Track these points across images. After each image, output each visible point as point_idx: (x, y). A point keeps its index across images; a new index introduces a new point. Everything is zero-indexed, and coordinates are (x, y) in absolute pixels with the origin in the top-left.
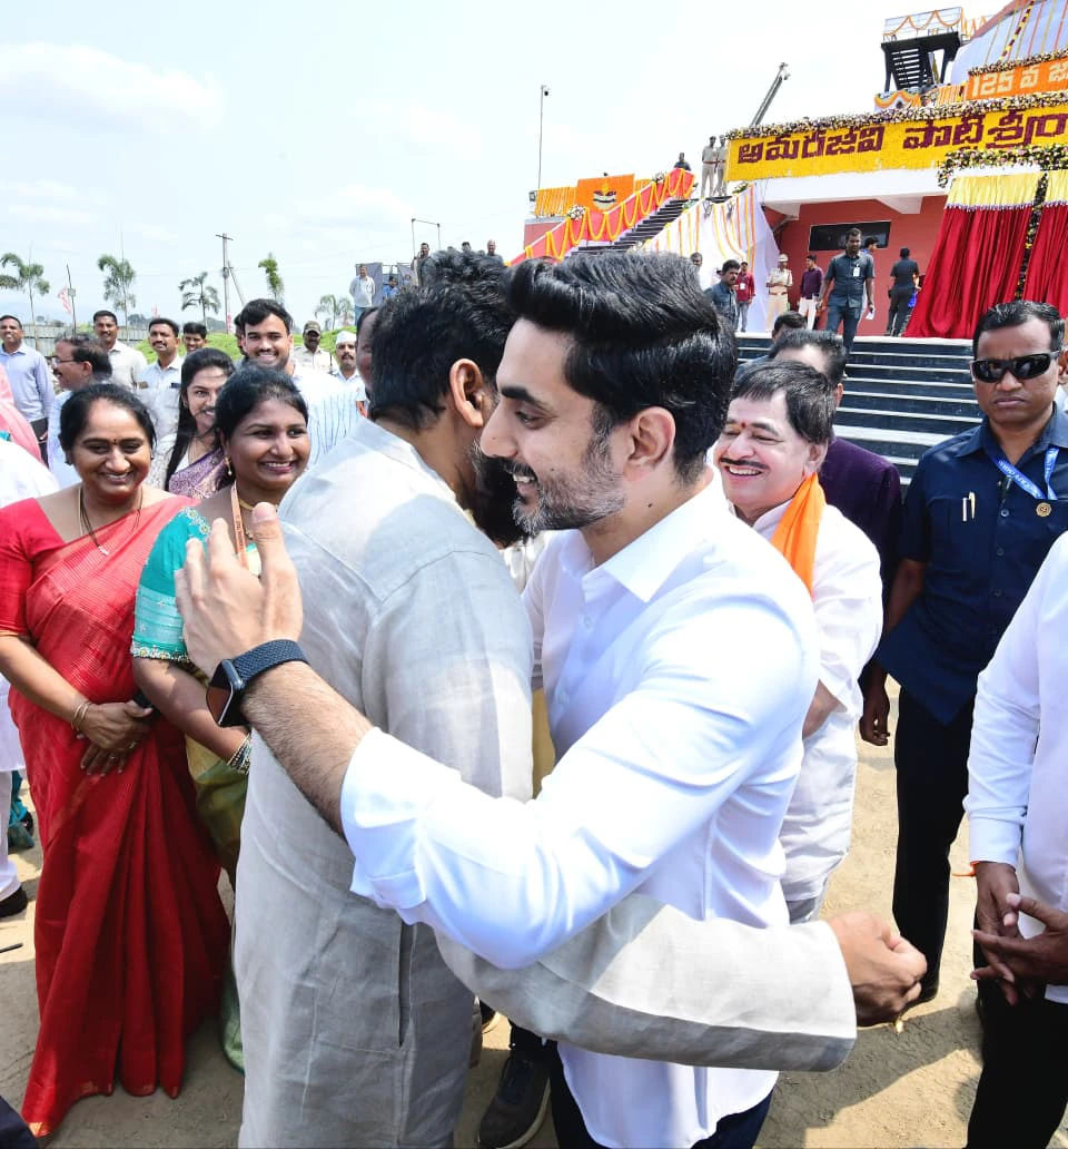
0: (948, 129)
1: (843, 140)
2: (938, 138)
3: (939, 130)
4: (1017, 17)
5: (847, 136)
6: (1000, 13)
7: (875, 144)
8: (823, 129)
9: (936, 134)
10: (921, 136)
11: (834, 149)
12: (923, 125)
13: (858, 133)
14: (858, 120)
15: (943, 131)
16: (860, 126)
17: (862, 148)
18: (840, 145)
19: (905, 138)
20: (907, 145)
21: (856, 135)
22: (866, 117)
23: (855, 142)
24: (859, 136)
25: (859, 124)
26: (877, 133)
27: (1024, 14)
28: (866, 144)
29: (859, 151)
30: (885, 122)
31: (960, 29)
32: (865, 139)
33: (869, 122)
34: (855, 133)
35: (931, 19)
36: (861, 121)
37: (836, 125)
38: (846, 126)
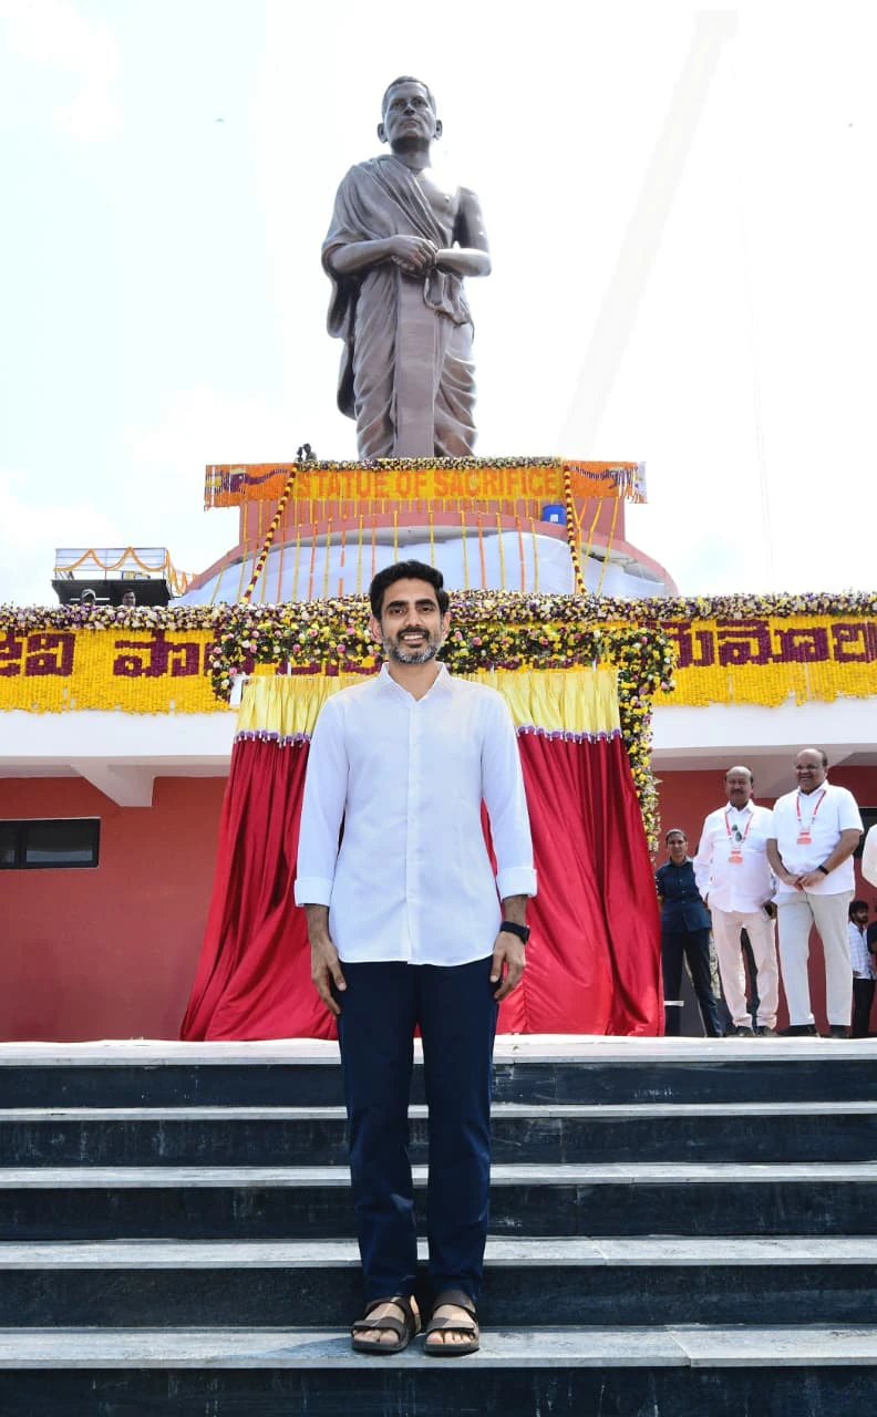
0: (192, 649)
2: (177, 662)
3: (177, 649)
4: (249, 566)
5: (2, 645)
6: (223, 559)
7: (59, 663)
9: (172, 655)
10: (145, 656)
12: (147, 638)
13: (24, 641)
14: (20, 617)
15: (184, 651)
16: (28, 629)
17: (33, 669)
19: (116, 658)
20: (120, 668)
21: (21, 644)
22: (36, 614)
23: (18, 656)
24: (25, 646)
25: (23, 625)
26: (61, 644)
27: (259, 562)
28: (41, 662)
29: (28, 674)
30: (74, 626)
31: (166, 578)
32: (38, 652)
33: (42, 622)
34: (17, 640)
35: (124, 557)
36: (27, 620)
38: (0, 627)
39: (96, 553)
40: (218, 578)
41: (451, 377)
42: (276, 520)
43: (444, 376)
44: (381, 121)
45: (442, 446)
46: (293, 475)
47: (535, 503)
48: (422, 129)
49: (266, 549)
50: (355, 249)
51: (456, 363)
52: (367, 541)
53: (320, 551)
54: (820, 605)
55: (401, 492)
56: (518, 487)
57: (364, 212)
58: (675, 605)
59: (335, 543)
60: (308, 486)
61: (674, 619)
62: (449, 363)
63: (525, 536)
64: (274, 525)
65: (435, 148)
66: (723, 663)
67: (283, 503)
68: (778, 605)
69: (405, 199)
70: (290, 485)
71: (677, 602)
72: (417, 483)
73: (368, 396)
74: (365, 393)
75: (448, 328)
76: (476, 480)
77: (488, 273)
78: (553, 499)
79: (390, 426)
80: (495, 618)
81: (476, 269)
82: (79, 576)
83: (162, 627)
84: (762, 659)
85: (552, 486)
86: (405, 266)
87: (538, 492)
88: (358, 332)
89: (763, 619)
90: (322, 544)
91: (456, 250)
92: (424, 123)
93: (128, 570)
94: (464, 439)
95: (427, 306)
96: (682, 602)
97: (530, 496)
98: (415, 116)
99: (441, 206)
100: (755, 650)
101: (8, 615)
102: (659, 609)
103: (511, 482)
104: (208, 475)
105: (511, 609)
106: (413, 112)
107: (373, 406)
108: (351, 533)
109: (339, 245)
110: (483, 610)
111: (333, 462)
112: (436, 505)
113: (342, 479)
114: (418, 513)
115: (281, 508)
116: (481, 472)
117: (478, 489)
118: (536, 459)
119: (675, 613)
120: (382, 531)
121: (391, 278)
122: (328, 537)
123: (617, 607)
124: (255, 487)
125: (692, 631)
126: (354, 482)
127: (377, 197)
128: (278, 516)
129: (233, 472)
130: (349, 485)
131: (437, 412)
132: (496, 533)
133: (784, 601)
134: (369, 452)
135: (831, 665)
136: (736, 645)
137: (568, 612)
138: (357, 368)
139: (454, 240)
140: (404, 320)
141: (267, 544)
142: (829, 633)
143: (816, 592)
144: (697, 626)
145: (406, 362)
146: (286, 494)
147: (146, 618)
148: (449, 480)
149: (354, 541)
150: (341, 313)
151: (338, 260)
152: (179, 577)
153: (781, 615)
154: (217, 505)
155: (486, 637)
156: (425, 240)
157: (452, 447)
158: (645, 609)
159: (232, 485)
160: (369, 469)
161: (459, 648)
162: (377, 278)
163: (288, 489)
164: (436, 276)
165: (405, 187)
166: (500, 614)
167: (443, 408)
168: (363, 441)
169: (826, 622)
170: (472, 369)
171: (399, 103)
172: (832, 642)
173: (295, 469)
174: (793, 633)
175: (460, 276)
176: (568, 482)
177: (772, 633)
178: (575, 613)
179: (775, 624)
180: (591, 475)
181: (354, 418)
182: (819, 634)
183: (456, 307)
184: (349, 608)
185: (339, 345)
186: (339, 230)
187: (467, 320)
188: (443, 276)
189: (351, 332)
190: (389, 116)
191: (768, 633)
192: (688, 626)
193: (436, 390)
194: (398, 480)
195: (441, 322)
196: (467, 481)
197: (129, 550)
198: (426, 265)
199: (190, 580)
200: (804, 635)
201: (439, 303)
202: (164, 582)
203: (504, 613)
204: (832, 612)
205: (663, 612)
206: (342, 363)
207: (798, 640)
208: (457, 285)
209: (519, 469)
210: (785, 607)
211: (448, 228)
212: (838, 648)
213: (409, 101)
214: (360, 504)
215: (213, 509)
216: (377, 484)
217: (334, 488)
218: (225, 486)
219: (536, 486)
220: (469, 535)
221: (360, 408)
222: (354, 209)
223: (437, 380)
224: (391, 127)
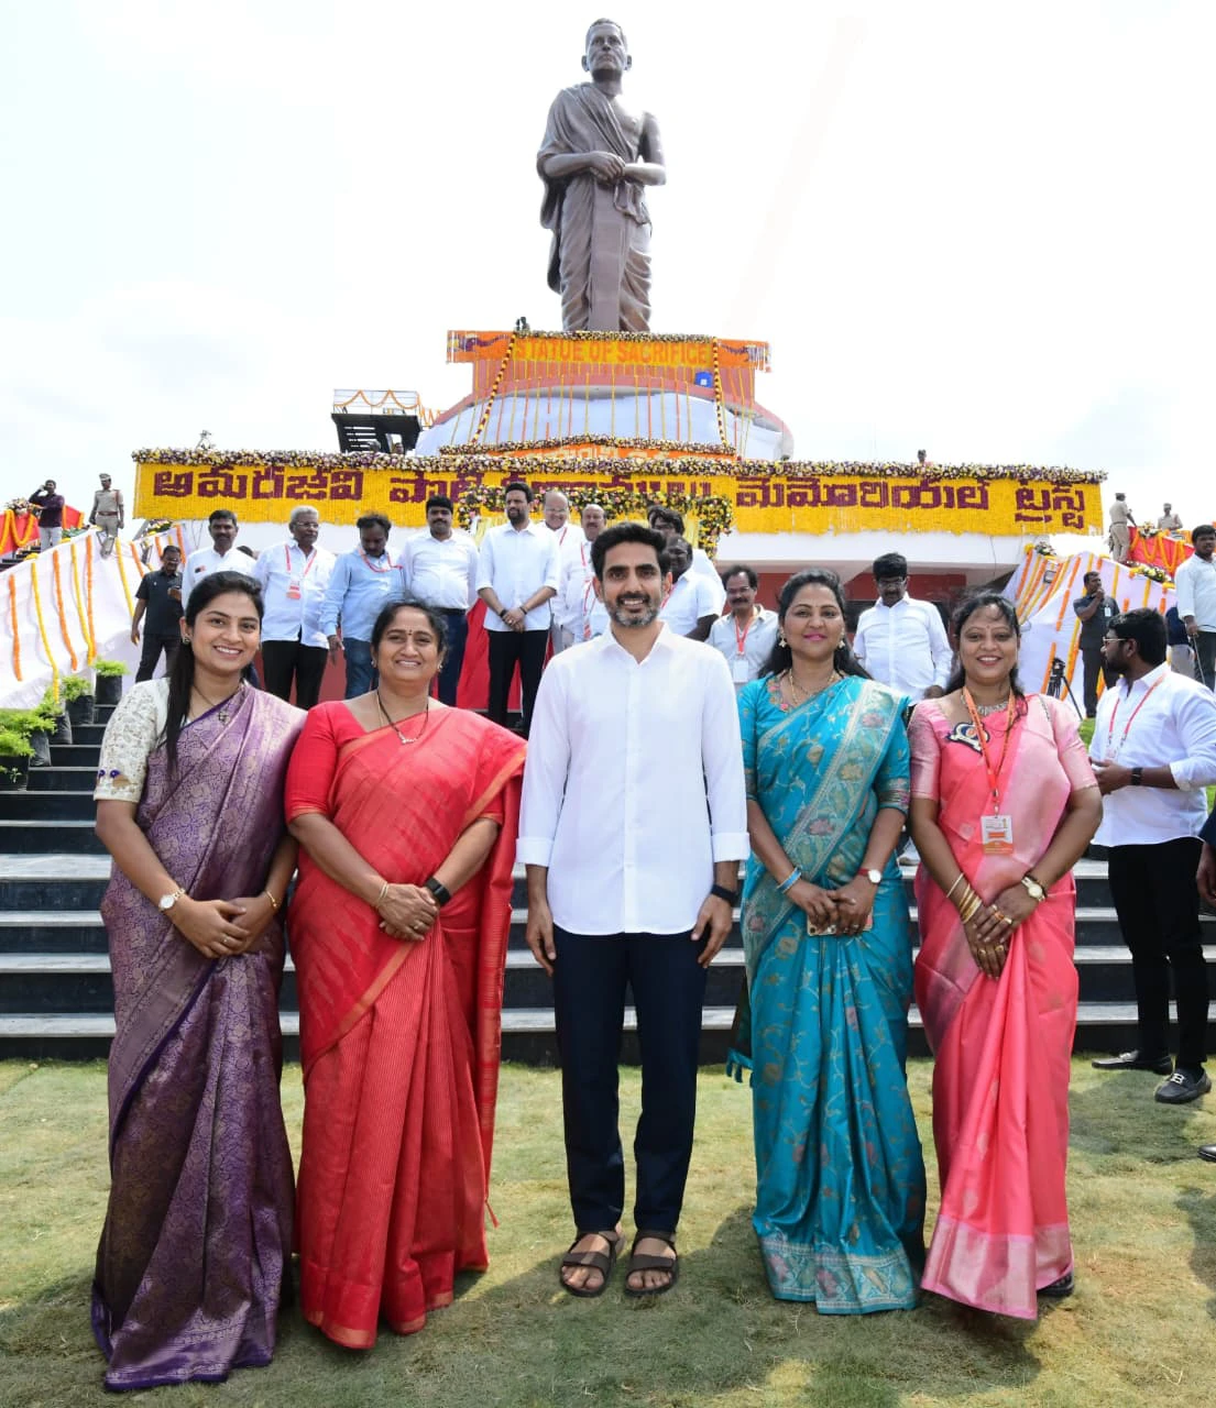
0: (442, 485)
1: (309, 481)
3: (432, 484)
4: (478, 409)
5: (313, 478)
6: (460, 403)
7: (353, 491)
8: (280, 464)
10: (411, 488)
11: (298, 491)
12: (412, 476)
13: (329, 476)
14: (326, 459)
16: (331, 468)
17: (335, 495)
18: (306, 488)
19: (391, 489)
20: (394, 496)
21: (326, 478)
22: (337, 458)
23: (325, 486)
24: (329, 480)
25: (328, 465)
26: (353, 479)
27: (486, 407)
28: (341, 491)
29: (332, 498)
30: (363, 467)
31: (417, 414)
32: (338, 484)
33: (341, 464)
34: (324, 475)
35: (386, 398)
36: (327, 462)
37: (297, 463)
38: (312, 466)
39: (366, 394)
40: (456, 418)
41: (635, 267)
42: (500, 376)
43: (627, 264)
44: (584, 54)
45: (625, 319)
46: (513, 341)
47: (690, 370)
48: (616, 63)
49: (492, 397)
50: (563, 159)
51: (638, 255)
52: (566, 396)
53: (532, 402)
54: (853, 470)
55: (591, 356)
56: (678, 357)
57: (571, 130)
58: (760, 466)
59: (543, 396)
60: (523, 348)
61: (759, 475)
62: (632, 254)
63: (681, 397)
64: (498, 379)
65: (626, 78)
66: (789, 506)
67: (505, 362)
68: (826, 469)
69: (601, 119)
70: (510, 348)
71: (762, 464)
72: (604, 354)
73: (571, 278)
74: (568, 275)
75: (632, 228)
76: (648, 350)
77: (664, 183)
78: (703, 367)
79: (586, 303)
81: (654, 180)
82: (353, 410)
83: (422, 469)
84: (815, 503)
85: (703, 357)
86: (600, 176)
87: (693, 361)
88: (564, 225)
89: (816, 477)
90: (533, 396)
91: (640, 164)
92: (617, 58)
93: (390, 408)
94: (642, 316)
95: (616, 210)
96: (765, 464)
97: (685, 365)
98: (611, 52)
99: (628, 127)
100: (810, 498)
101: (316, 457)
102: (749, 468)
103: (674, 352)
104: (449, 338)
106: (609, 49)
107: (574, 286)
108: (555, 388)
109: (551, 155)
111: (543, 332)
112: (618, 368)
113: (550, 346)
114: (604, 375)
115: (504, 366)
116: (653, 344)
117: (650, 358)
118: (693, 336)
119: (760, 471)
120: (577, 388)
121: (590, 185)
122: (538, 390)
123: (722, 466)
124: (484, 348)
125: (771, 484)
126: (558, 349)
127: (580, 118)
128: (501, 373)
129: (470, 336)
130: (554, 350)
131: (622, 293)
132: (659, 393)
133: (830, 466)
135: (858, 509)
136: (798, 494)
137: (691, 468)
138: (563, 255)
139: (639, 154)
140: (597, 219)
141: (493, 394)
142: (858, 488)
143: (851, 461)
144: (774, 481)
145: (599, 253)
146: (508, 356)
147: (411, 463)
148: (628, 350)
149: (556, 395)
150: (551, 210)
151: (549, 167)
152: (427, 413)
153: (826, 475)
154: (455, 361)
155: (623, 498)
156: (615, 156)
157: (632, 323)
158: (741, 468)
159: (469, 346)
160: (569, 337)
162: (579, 184)
163: (509, 351)
164: (624, 185)
165: (601, 110)
166: (646, 468)
167: (626, 290)
168: (566, 312)
169: (857, 481)
170: (649, 260)
171: (599, 40)
172: (860, 494)
173: (514, 337)
174: (835, 487)
175: (642, 185)
176: (716, 355)
177: (822, 488)
178: (695, 469)
179: (824, 481)
180: (731, 350)
181: (559, 293)
182: (851, 488)
183: (638, 210)
185: (548, 235)
186: (549, 143)
187: (647, 221)
188: (629, 185)
189: (558, 226)
190: (591, 51)
191: (819, 487)
192: (768, 480)
193: (621, 276)
194: (591, 349)
195: (627, 223)
196: (642, 352)
197: (390, 392)
198: (616, 176)
199: (435, 416)
200: (841, 489)
201: (625, 207)
202: (415, 417)
204: (861, 474)
205: (752, 470)
206: (551, 250)
207: (838, 492)
208: (640, 194)
209: (680, 343)
210: (830, 470)
211: (633, 144)
212: (863, 498)
213: (606, 40)
214: (562, 365)
215: (452, 364)
216: (575, 350)
217: (543, 352)
218: (461, 347)
219: (692, 356)
220: (641, 394)
221: (564, 287)
222: (563, 128)
223: (622, 268)
224: (592, 59)
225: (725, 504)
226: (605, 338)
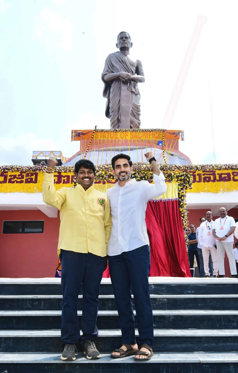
0: (68, 177)
1: (17, 177)
2: (64, 180)
3: (64, 177)
4: (82, 155)
5: (19, 175)
7: (34, 180)
8: (7, 171)
9: (63, 178)
10: (56, 179)
11: (12, 180)
12: (56, 174)
13: (25, 174)
14: (24, 168)
15: (66, 177)
16: (26, 171)
17: (27, 182)
18: (16, 179)
21: (24, 175)
22: (28, 168)
23: (23, 178)
24: (25, 176)
25: (25, 170)
26: (34, 175)
27: (85, 155)
28: (29, 180)
29: (26, 182)
30: (38, 171)
31: (61, 159)
32: (28, 177)
33: (30, 170)
34: (23, 174)
35: (50, 153)
36: (26, 169)
37: (13, 170)
38: (19, 171)
39: (43, 153)
40: (74, 159)
41: (134, 108)
42: (89, 144)
43: (132, 107)
44: (117, 43)
45: (132, 126)
46: (94, 133)
47: (156, 140)
48: (127, 45)
49: (87, 152)
50: (110, 75)
51: (136, 105)
52: (112, 150)
54: (229, 167)
55: (121, 137)
56: (151, 137)
57: (113, 66)
58: (192, 167)
59: (104, 150)
60: (98, 135)
61: (192, 170)
62: (134, 104)
63: (153, 149)
64: (89, 145)
66: (204, 182)
67: (91, 140)
68: (218, 167)
69: (123, 62)
70: (93, 135)
71: (193, 166)
72: (126, 136)
73: (113, 113)
74: (112, 112)
75: (134, 96)
76: (141, 134)
77: (144, 82)
78: (160, 140)
79: (119, 120)
80: (146, 170)
81: (141, 81)
82: (39, 158)
83: (60, 171)
84: (214, 181)
85: (160, 136)
86: (123, 80)
87: (157, 138)
88: (111, 96)
89: (214, 171)
90: (101, 151)
91: (136, 76)
92: (128, 43)
94: (138, 124)
95: (128, 90)
96: (194, 166)
97: (154, 139)
98: (125, 42)
99: (132, 65)
100: (212, 179)
101: (21, 168)
102: (188, 168)
103: (150, 135)
104: (72, 133)
105: (150, 167)
106: (125, 40)
107: (114, 116)
108: (109, 148)
109: (106, 74)
110: (143, 168)
111: (104, 130)
112: (130, 141)
113: (106, 134)
114: (126, 143)
115: (91, 141)
116: (142, 132)
117: (141, 137)
118: (156, 129)
119: (192, 169)
120: (117, 147)
121: (119, 83)
123: (177, 167)
124: (84, 135)
125: (196, 173)
126: (109, 135)
127: (116, 62)
128: (90, 143)
129: (78, 132)
130: (108, 135)
131: (131, 117)
132: (145, 148)
133: (220, 166)
134: (113, 127)
135: (232, 182)
136: (207, 177)
137: (164, 168)
138: (110, 106)
139: (135, 73)
140: (123, 93)
141: (87, 150)
142: (231, 174)
143: (228, 164)
144: (197, 172)
145: (123, 104)
146: (92, 138)
147: (56, 169)
148: (134, 134)
149: (109, 150)
150: (106, 92)
151: (106, 78)
152: (64, 158)
153: (219, 169)
154: (74, 140)
155: (144, 175)
156: (128, 73)
157: (134, 126)
158: (184, 168)
159: (78, 135)
160: (113, 131)
161: (137, 177)
162: (116, 83)
163: (92, 136)
164: (130, 82)
165: (123, 60)
166: (147, 169)
167: (132, 116)
168: (112, 124)
169: (230, 171)
170: (140, 106)
171: (122, 38)
172: (232, 176)
173: (94, 131)
174: (222, 174)
175: (137, 82)
176: (164, 135)
177: (217, 174)
178: (166, 169)
179: (217, 172)
180: (170, 133)
181: (109, 118)
182: (229, 174)
183: (136, 90)
184: (108, 167)
185: (106, 100)
186: (106, 70)
187: (139, 94)
188: (132, 82)
189: (109, 97)
190: (119, 41)
191: (215, 174)
192: (195, 172)
193: (130, 111)
194: (121, 134)
195: (132, 94)
196: (138, 135)
197: (52, 151)
198: (128, 79)
199: (67, 159)
200: (225, 175)
201: (131, 89)
202: (60, 160)
203: (148, 168)
204: (232, 169)
205: (189, 169)
207: (223, 176)
208: (136, 85)
209: (152, 132)
210: (220, 168)
211: (134, 69)
212: (233, 178)
213: (124, 38)
214: (111, 140)
215: (73, 141)
216: (115, 135)
217: (104, 136)
218: (76, 135)
219: (156, 136)
220: (139, 148)
221: (111, 116)
222: (110, 65)
223: (131, 109)
224: (119, 44)
225: (189, 176)
226: (126, 131)
